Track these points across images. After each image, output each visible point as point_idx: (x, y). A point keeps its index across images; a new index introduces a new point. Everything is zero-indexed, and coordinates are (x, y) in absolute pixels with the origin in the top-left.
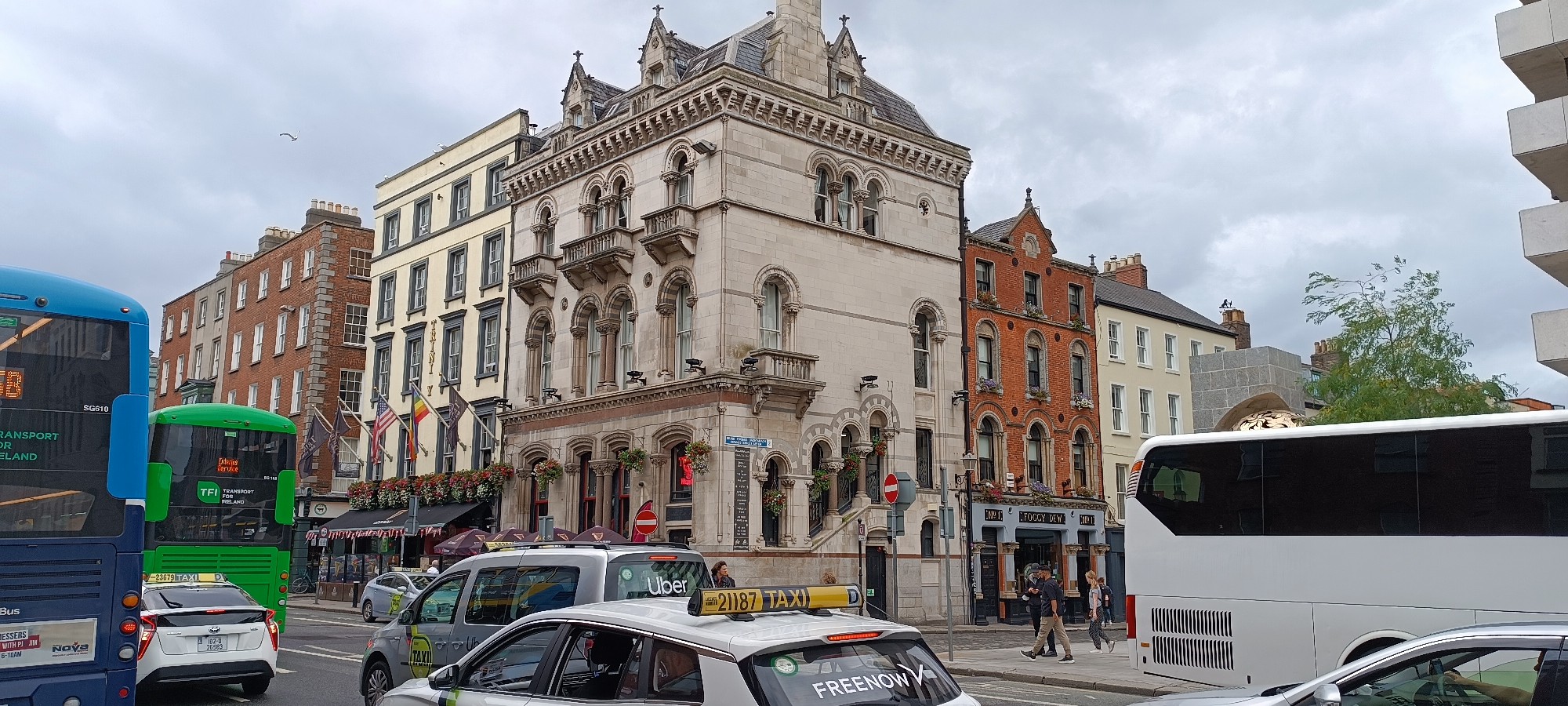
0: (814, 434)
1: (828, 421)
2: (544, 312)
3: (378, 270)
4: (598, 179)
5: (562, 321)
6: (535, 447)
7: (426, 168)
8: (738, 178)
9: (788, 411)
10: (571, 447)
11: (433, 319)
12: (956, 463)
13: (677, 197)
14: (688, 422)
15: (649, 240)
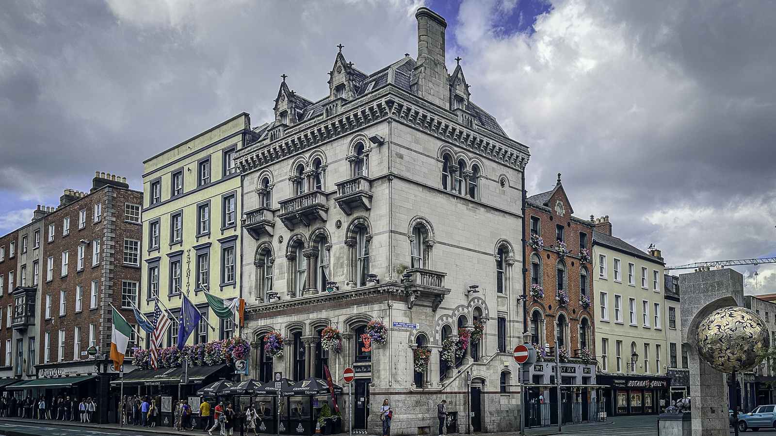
0: (442, 320)
1: (450, 313)
2: (266, 244)
3: (147, 218)
4: (302, 159)
5: (280, 251)
6: (263, 329)
7: (178, 150)
8: (398, 160)
9: (429, 307)
10: (288, 329)
11: (188, 249)
12: (519, 337)
13: (357, 172)
14: (367, 313)
15: (340, 199)
